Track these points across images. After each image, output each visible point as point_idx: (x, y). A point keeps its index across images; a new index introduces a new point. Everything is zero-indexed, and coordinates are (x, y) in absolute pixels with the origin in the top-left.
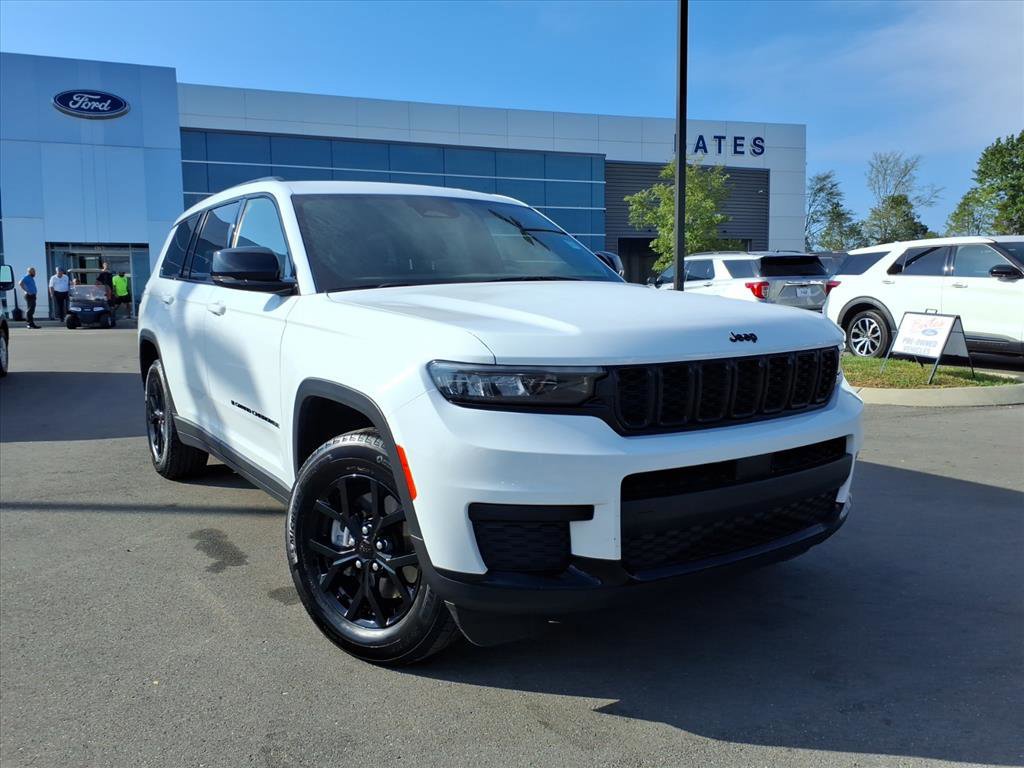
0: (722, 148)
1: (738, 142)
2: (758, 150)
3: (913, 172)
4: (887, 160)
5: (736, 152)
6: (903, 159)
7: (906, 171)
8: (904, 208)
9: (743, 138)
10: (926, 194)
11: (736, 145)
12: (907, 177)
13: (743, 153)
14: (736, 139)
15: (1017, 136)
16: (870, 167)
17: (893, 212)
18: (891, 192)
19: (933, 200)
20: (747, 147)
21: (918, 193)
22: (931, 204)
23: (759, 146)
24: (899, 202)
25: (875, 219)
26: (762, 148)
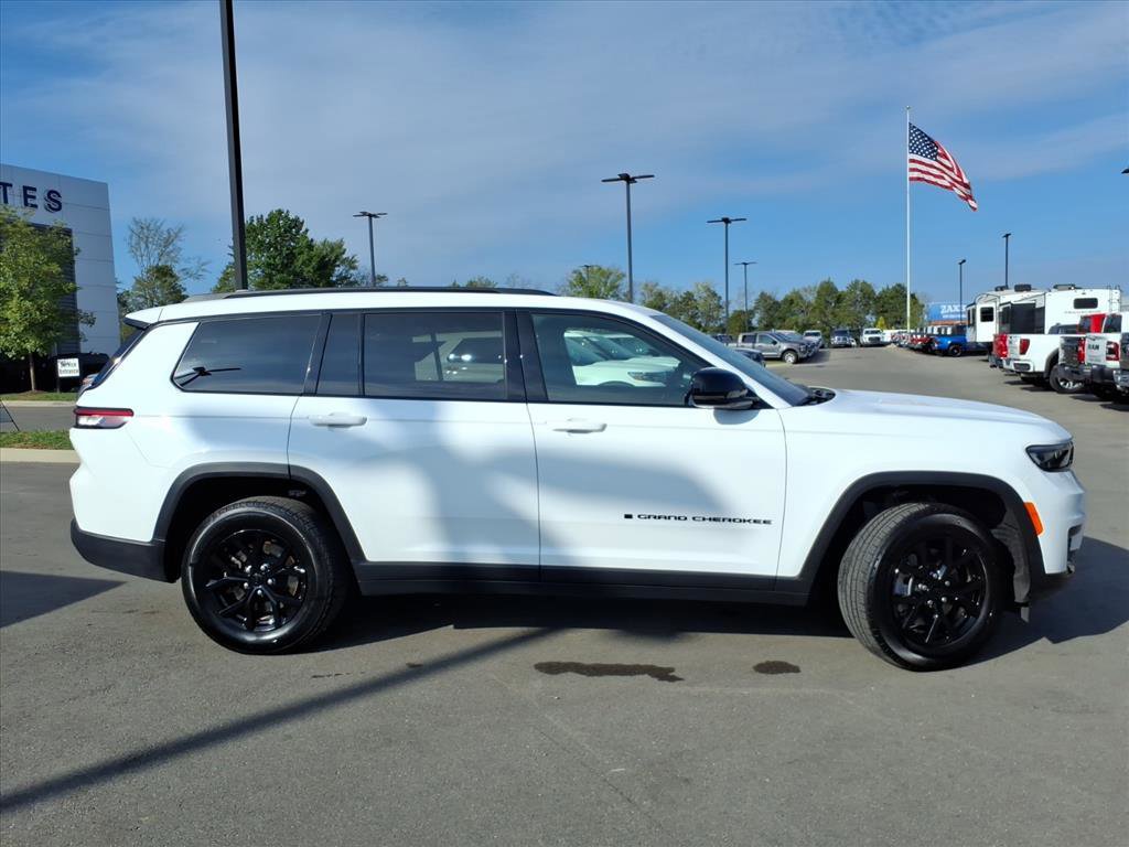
0: (9, 196)
1: (29, 193)
2: (56, 206)
3: (178, 243)
4: (148, 228)
5: (26, 204)
6: (164, 228)
7: (168, 242)
8: (169, 279)
9: (35, 189)
10: (192, 266)
11: (26, 197)
12: (171, 247)
13: (36, 206)
14: (26, 188)
15: (266, 217)
16: (130, 233)
17: (159, 283)
18: (154, 262)
19: (200, 273)
20: (40, 200)
21: (183, 265)
22: (198, 277)
23: (54, 201)
24: (163, 273)
25: (140, 290)
26: (60, 204)
